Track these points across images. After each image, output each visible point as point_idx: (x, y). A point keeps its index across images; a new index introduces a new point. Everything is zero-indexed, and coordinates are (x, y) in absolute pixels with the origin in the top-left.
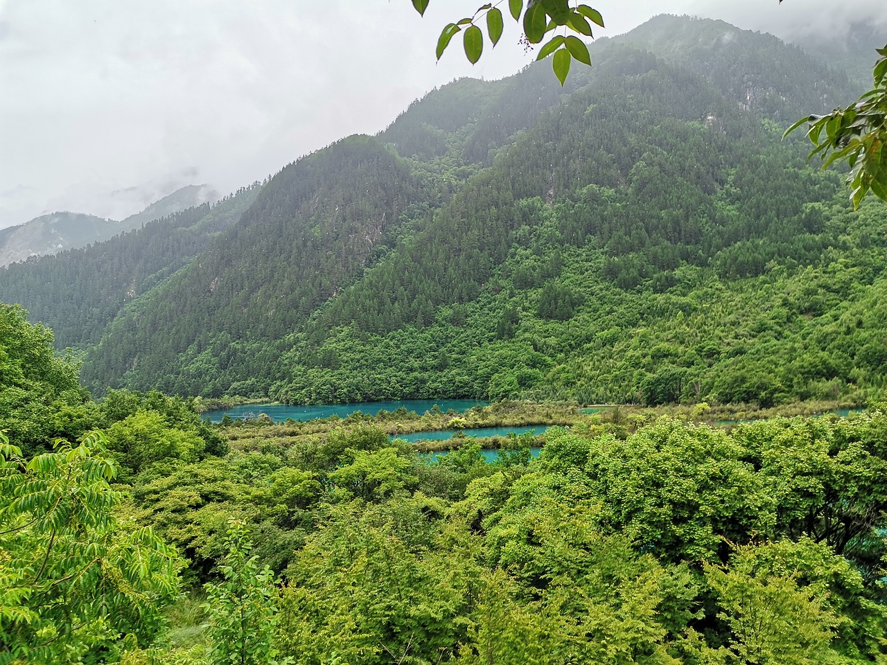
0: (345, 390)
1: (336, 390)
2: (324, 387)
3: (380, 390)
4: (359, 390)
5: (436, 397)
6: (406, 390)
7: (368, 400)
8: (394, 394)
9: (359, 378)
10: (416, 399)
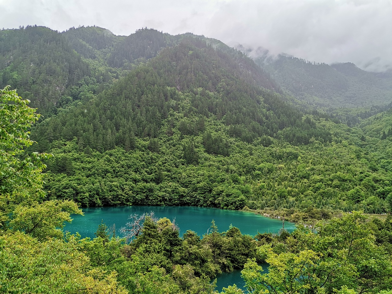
0: (87, 194)
1: (77, 194)
2: (67, 191)
3: (117, 196)
4: (98, 194)
5: (163, 203)
6: (139, 197)
7: (107, 205)
8: (127, 200)
9: (98, 183)
10: (145, 205)
